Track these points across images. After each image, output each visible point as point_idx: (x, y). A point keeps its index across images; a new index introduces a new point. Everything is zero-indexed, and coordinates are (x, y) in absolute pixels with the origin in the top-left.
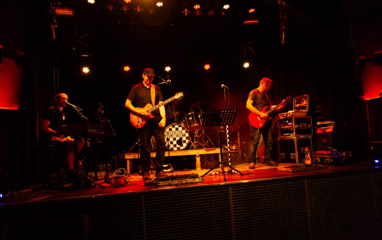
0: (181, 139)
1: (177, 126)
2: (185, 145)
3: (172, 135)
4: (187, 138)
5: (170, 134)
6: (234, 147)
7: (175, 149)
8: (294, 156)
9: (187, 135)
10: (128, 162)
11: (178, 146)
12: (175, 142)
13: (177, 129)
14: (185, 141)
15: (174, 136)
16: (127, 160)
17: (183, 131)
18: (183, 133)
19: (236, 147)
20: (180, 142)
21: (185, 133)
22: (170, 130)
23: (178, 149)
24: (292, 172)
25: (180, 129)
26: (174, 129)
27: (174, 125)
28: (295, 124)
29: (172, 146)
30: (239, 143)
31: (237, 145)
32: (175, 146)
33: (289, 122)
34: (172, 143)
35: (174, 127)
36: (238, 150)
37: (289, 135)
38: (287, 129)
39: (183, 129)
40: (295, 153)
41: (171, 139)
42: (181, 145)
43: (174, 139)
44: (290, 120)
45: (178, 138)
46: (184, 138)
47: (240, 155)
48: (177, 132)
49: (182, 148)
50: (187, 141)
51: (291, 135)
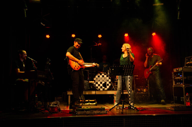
0: (106, 83)
1: (103, 74)
2: (108, 87)
3: (99, 80)
4: (110, 83)
5: (98, 79)
6: (144, 90)
7: (101, 90)
8: (183, 99)
9: (110, 80)
10: (69, 97)
11: (103, 88)
12: (101, 85)
13: (103, 76)
14: (108, 85)
15: (101, 81)
16: (68, 95)
17: (107, 78)
18: (107, 79)
19: (146, 90)
20: (105, 85)
21: (108, 79)
22: (99, 76)
23: (104, 89)
24: (174, 111)
25: (105, 76)
26: (101, 76)
27: (102, 74)
28: (184, 76)
29: (99, 88)
30: (149, 88)
31: (147, 89)
32: (101, 87)
33: (180, 75)
34: (99, 85)
35: (101, 75)
36: (148, 92)
37: (180, 84)
38: (178, 79)
39: (107, 76)
40: (183, 97)
41: (99, 83)
42: (106, 87)
43: (101, 83)
44: (181, 73)
45: (103, 83)
46: (108, 83)
47: (149, 96)
48: (103, 78)
49: (106, 89)
50: (110, 85)
51: (182, 84)
